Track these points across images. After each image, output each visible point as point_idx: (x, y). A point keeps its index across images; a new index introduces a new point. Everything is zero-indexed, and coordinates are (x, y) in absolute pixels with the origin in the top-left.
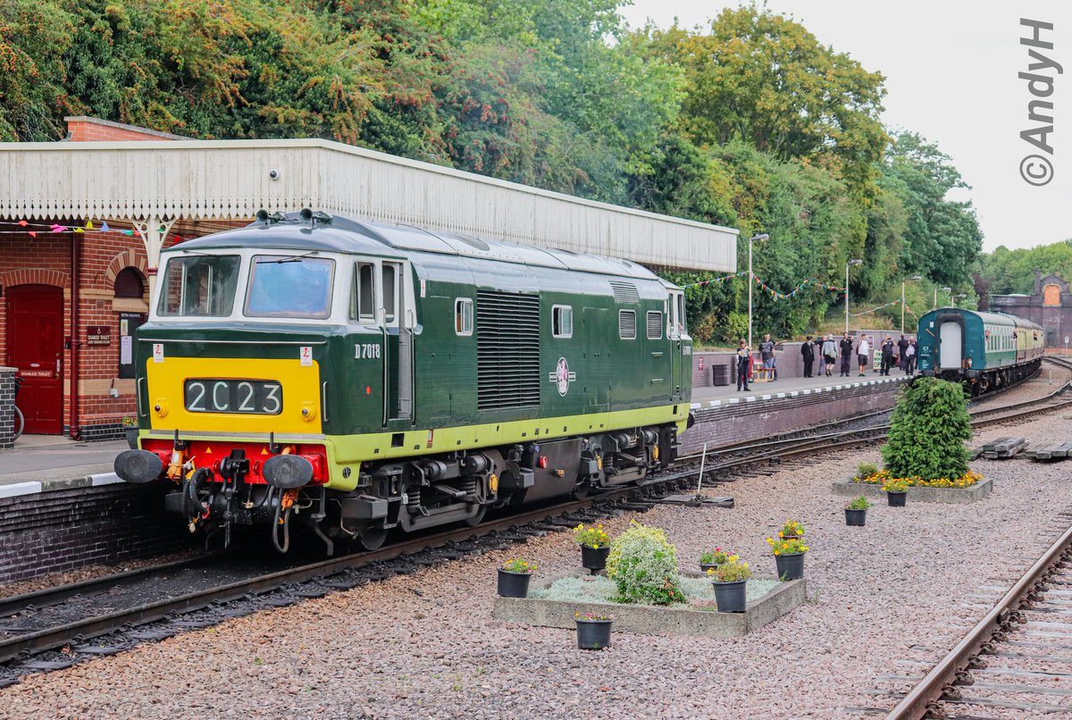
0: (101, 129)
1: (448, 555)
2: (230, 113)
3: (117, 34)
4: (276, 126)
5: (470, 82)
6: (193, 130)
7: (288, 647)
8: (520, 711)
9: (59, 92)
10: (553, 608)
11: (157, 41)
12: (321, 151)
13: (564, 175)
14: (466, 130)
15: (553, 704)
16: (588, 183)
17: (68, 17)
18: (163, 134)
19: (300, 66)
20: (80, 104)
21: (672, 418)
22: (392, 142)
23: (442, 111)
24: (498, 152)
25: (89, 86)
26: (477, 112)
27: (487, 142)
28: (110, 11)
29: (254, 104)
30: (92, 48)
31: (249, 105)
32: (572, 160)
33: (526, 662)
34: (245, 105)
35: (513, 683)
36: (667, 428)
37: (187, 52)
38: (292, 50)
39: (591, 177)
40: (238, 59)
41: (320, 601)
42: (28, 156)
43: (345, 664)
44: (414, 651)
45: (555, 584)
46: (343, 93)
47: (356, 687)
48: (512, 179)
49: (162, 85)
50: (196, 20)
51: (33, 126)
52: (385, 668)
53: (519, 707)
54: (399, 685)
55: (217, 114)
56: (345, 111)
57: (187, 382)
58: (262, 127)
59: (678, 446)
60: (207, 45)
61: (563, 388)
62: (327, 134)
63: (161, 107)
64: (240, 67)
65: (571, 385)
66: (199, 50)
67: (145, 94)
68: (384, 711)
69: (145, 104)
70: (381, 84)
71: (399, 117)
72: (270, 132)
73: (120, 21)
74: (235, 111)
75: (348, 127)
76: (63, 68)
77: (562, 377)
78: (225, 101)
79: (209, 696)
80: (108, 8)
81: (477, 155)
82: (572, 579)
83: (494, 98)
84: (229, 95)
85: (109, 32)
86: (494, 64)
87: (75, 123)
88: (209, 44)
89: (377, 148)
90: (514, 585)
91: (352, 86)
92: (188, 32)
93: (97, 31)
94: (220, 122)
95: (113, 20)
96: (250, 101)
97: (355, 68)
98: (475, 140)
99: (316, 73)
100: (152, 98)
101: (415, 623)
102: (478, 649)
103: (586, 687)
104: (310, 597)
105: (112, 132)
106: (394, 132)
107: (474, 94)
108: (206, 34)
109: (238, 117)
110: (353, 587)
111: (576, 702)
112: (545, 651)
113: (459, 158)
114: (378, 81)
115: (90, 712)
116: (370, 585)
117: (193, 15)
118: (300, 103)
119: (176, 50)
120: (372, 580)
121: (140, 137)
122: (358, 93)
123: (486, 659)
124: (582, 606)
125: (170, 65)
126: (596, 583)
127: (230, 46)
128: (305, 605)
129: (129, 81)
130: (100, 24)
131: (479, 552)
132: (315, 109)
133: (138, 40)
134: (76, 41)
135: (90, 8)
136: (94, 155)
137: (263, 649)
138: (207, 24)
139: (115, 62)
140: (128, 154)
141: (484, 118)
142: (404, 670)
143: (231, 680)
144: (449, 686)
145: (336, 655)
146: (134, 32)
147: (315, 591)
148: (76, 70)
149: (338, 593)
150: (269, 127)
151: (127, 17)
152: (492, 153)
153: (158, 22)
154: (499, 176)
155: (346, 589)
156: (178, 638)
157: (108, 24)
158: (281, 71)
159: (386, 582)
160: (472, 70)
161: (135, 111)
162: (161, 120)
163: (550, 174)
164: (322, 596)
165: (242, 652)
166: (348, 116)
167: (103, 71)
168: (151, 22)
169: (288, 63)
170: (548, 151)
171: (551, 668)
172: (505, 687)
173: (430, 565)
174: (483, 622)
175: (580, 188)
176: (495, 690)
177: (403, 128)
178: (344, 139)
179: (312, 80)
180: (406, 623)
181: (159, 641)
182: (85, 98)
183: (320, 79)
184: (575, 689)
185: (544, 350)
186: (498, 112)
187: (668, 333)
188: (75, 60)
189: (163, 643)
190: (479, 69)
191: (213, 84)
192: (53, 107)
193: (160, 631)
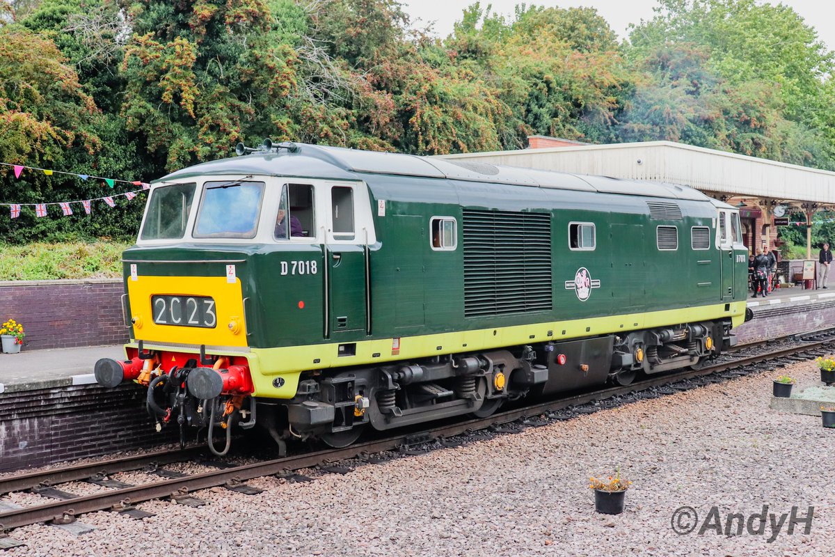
0: (545, 141)
1: (739, 373)
2: (608, 128)
3: (550, 89)
4: (633, 134)
5: (744, 106)
6: (589, 139)
7: (658, 420)
8: (793, 460)
9: (521, 123)
10: (806, 403)
11: (570, 92)
12: (666, 147)
13: (798, 155)
14: (741, 133)
15: (812, 457)
16: (812, 159)
17: (525, 83)
18: (573, 142)
19: (646, 100)
20: (531, 129)
21: (726, 314)
22: (698, 141)
23: (727, 122)
24: (760, 144)
25: (535, 119)
26: (747, 122)
27: (753, 139)
28: (546, 78)
29: (621, 123)
30: (537, 98)
31: (619, 123)
32: (801, 146)
33: (793, 433)
34: (616, 124)
35: (787, 444)
36: (719, 323)
37: (586, 97)
38: (641, 93)
39: (814, 156)
40: (612, 98)
41: (672, 396)
42: (510, 157)
43: (690, 430)
44: (728, 425)
45: (806, 391)
46: (671, 114)
47: (698, 442)
48: (768, 157)
49: (572, 116)
50: (591, 80)
51: (508, 142)
52: (712, 434)
53: (793, 457)
54: (722, 443)
55: (601, 129)
56: (672, 124)
57: (154, 297)
58: (625, 137)
59: (730, 337)
60: (596, 93)
61: (583, 294)
62: (661, 138)
63: (572, 127)
64: (613, 103)
65: (594, 292)
66: (592, 96)
67: (563, 121)
68: (716, 456)
69: (564, 126)
70: (692, 108)
71: (702, 126)
72: (630, 138)
73: (551, 83)
74: (610, 127)
75: (674, 133)
76: (523, 109)
77: (582, 285)
78: (606, 122)
79: (619, 443)
80: (545, 76)
81: (748, 147)
82: (815, 388)
83: (758, 114)
84: (608, 118)
85: (546, 89)
86: (757, 93)
87: (532, 139)
88: (598, 92)
89: (689, 144)
90: (782, 390)
91: (676, 110)
92: (586, 86)
93: (540, 89)
94: (603, 134)
95: (548, 83)
96: (619, 121)
97: (677, 100)
98: (746, 138)
99: (656, 104)
100: (567, 122)
101: (726, 410)
102: (764, 426)
103: (831, 448)
104: (666, 394)
105: (551, 142)
106: (700, 136)
107: (745, 111)
108: (596, 86)
109: (612, 130)
110: (689, 389)
111: (826, 456)
112: (803, 428)
113: (738, 148)
114: (690, 106)
115: (560, 448)
116: (698, 389)
117: (589, 76)
118: (646, 121)
119: (580, 97)
120: (699, 386)
121: (565, 144)
122: (679, 114)
123: (768, 431)
124: (824, 404)
125: (577, 104)
126: (830, 390)
127: (607, 92)
128: (663, 398)
129: (555, 115)
130: (541, 85)
131: (758, 372)
132: (655, 124)
133: (560, 92)
134: (530, 95)
135: (535, 77)
136: (544, 155)
137: (643, 420)
138: (597, 81)
139: (549, 105)
140: (561, 154)
141: (752, 126)
142: (723, 434)
143: (629, 436)
144: (750, 444)
145: (684, 425)
146: (559, 88)
147: (668, 391)
148: (528, 111)
149: (681, 393)
150: (629, 135)
151: (555, 80)
152: (757, 145)
153: (570, 82)
154: (760, 156)
155: (684, 390)
156: (599, 413)
157: (545, 85)
158: (635, 104)
159: (706, 387)
160: (744, 98)
161: (558, 130)
162: (571, 134)
163: (789, 155)
164: (672, 394)
165: (633, 422)
166: (674, 127)
167: (543, 110)
168: (567, 82)
169: (640, 100)
170: (788, 141)
171: (808, 437)
172: (783, 446)
173: (730, 378)
174: (765, 411)
175: (806, 162)
176: (777, 448)
177: (705, 133)
178: (672, 140)
179: (654, 108)
180: (721, 409)
181: (589, 414)
182: (534, 125)
183: (658, 107)
184: (824, 449)
185: (557, 262)
186: (760, 122)
187: (717, 244)
188: (528, 105)
189: (591, 415)
190: (748, 97)
191: (599, 113)
192: (517, 131)
193: (589, 409)
